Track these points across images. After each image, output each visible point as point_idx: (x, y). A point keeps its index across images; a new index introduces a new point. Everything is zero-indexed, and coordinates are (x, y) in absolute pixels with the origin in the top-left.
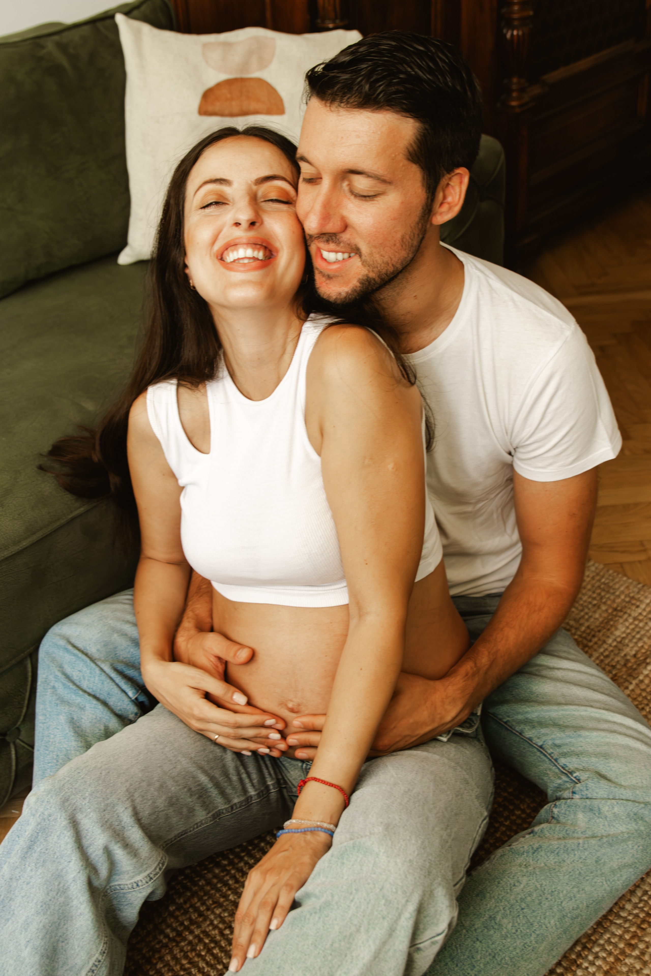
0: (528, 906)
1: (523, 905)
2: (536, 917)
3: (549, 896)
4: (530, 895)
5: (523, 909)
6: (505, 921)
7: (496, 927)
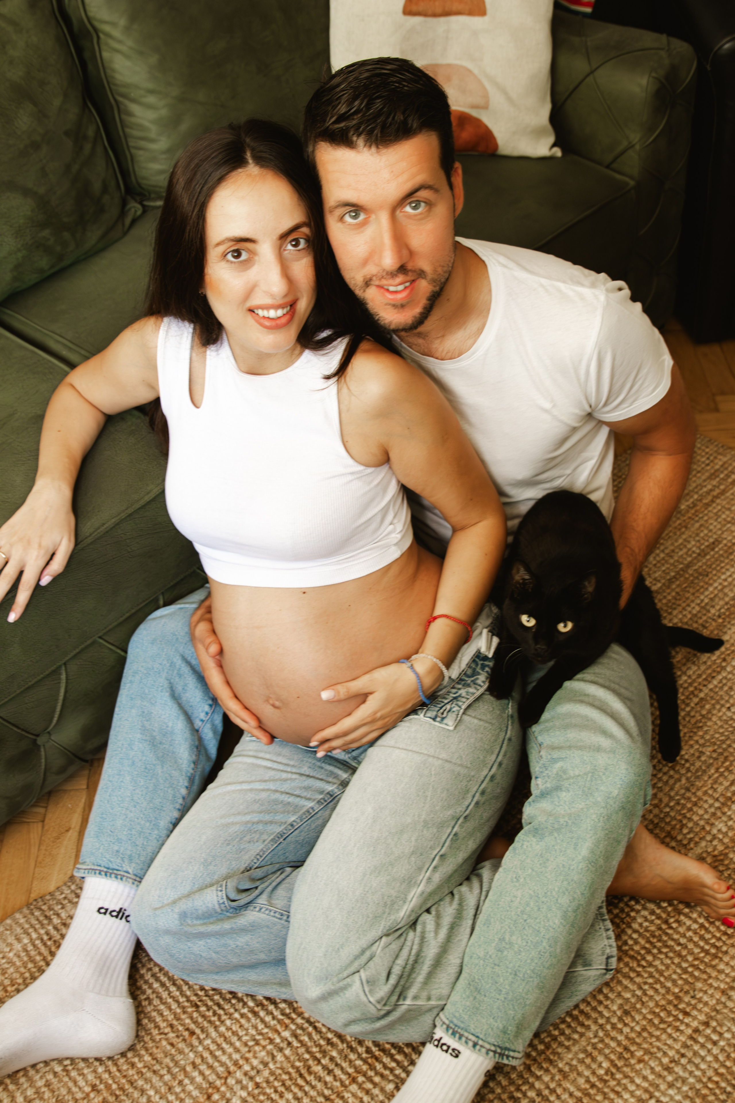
0: (529, 915)
1: (525, 917)
2: (540, 923)
3: (544, 899)
4: (528, 905)
5: (525, 921)
6: (514, 938)
7: (508, 946)
